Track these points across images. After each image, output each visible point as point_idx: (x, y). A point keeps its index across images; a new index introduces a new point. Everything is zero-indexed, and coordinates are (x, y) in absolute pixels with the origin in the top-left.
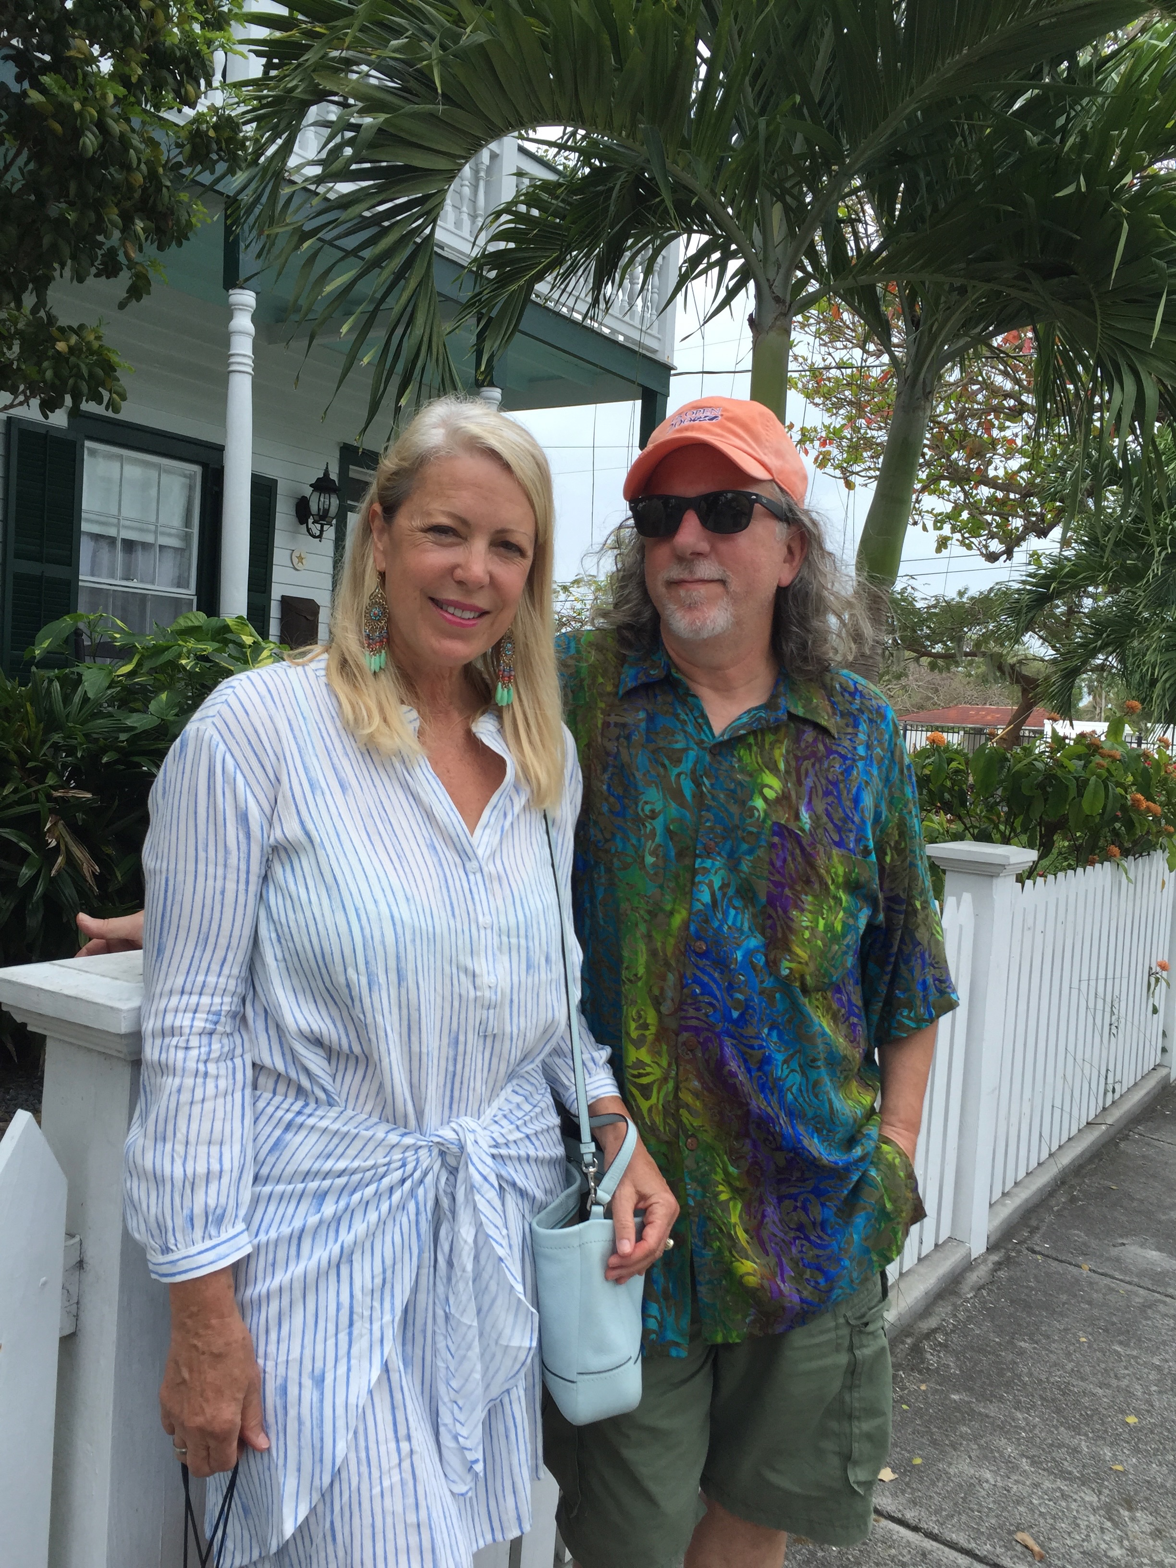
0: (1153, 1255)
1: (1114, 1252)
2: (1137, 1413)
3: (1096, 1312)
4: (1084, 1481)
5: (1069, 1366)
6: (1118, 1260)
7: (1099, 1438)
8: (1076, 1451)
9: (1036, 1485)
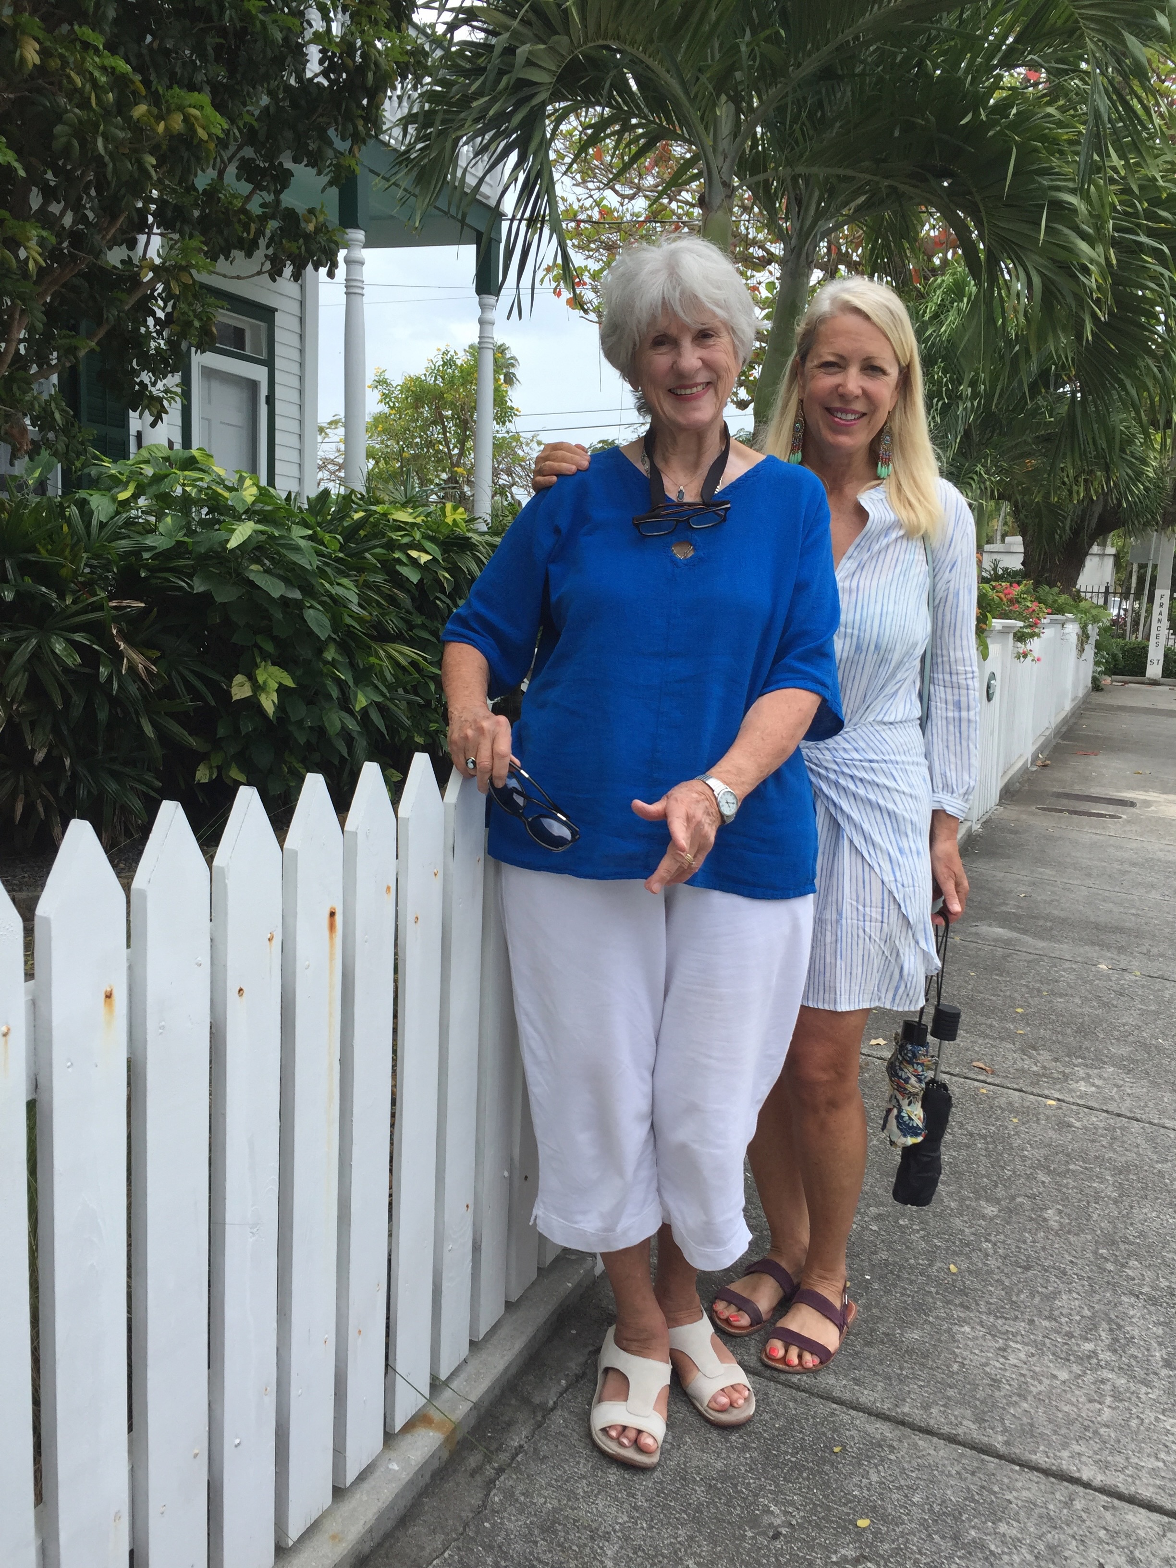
0: (1000, 930)
1: (973, 930)
2: (1022, 1007)
3: (975, 961)
4: (1002, 1039)
5: (970, 987)
6: (976, 934)
7: (1001, 1020)
8: (991, 1026)
9: (975, 1042)
